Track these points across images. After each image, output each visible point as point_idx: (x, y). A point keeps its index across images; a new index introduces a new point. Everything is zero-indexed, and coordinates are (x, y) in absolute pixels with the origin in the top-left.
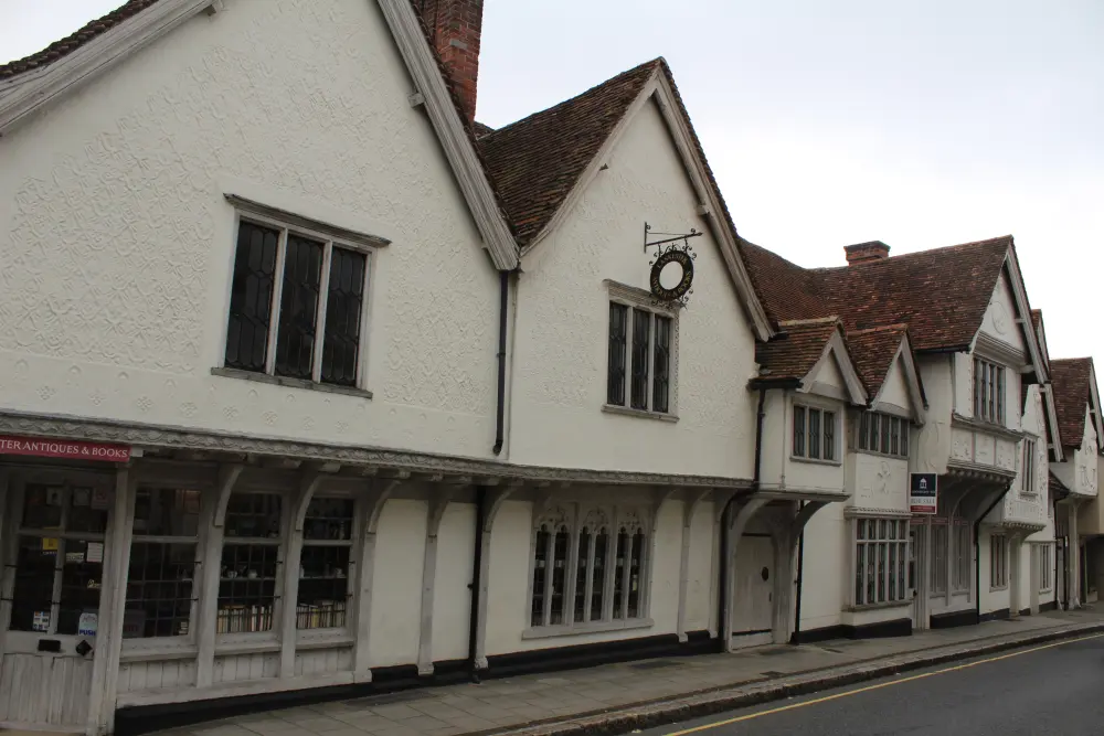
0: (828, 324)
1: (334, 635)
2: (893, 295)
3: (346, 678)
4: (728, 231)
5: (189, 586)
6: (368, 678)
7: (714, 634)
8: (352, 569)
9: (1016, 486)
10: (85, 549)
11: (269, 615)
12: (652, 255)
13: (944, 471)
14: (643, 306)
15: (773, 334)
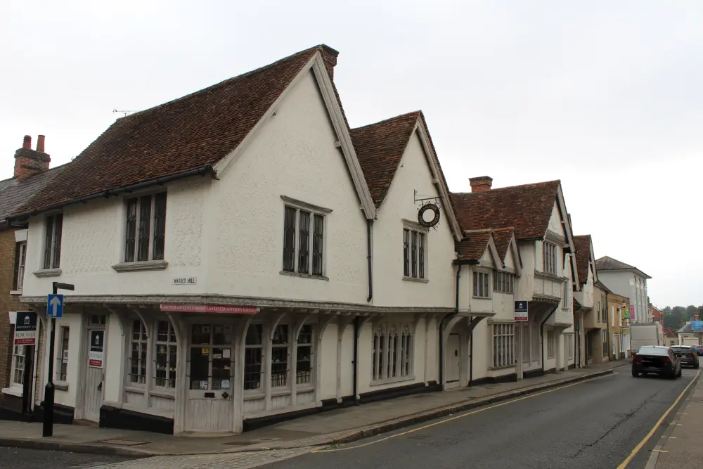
0: (487, 232)
1: (306, 387)
2: (502, 209)
3: (313, 405)
4: (445, 189)
5: (260, 367)
6: (320, 405)
7: (438, 383)
8: (312, 357)
9: (561, 305)
10: (221, 352)
11: (285, 378)
12: (419, 206)
13: (531, 299)
14: (415, 229)
15: (462, 238)
